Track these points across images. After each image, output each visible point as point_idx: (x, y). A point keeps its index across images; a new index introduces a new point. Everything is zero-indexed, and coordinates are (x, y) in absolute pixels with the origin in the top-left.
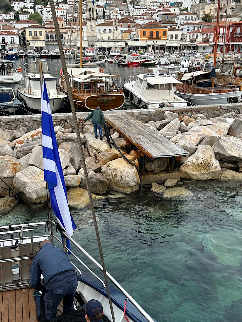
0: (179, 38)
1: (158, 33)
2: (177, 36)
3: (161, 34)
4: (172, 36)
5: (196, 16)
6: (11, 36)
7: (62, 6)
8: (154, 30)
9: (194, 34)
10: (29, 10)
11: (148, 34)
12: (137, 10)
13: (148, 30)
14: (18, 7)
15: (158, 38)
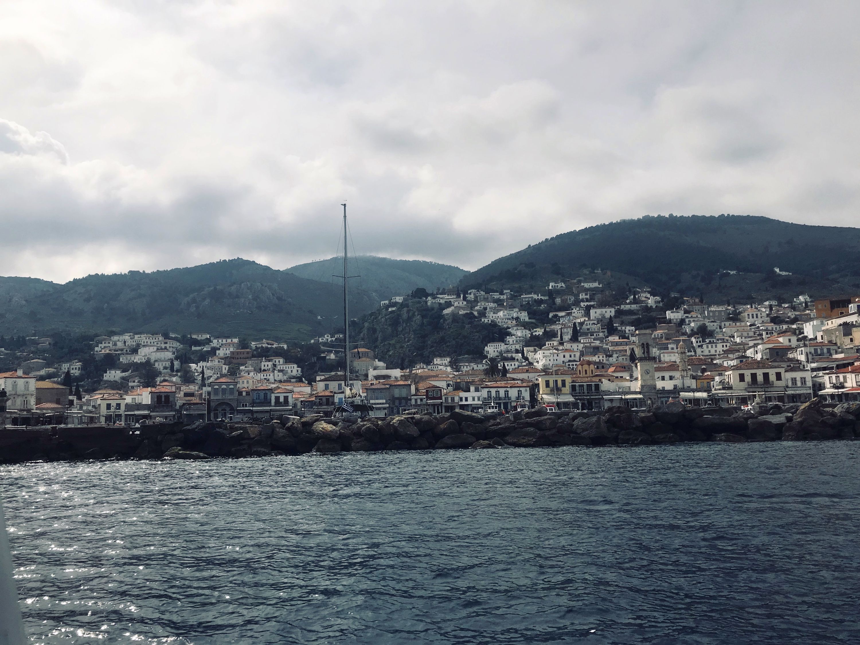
0: (809, 383)
2: (803, 379)
3: (773, 378)
5: (835, 347)
6: (518, 389)
7: (571, 346)
9: (838, 375)
10: (514, 355)
11: (748, 378)
12: (710, 346)
14: (496, 351)
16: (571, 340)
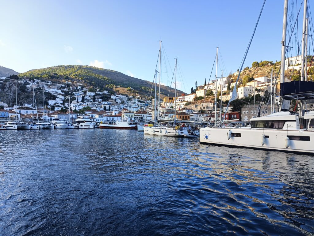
0: (195, 120)
2: (194, 118)
3: (187, 118)
4: (192, 118)
6: (117, 117)
8: (185, 116)
11: (182, 118)
13: (182, 116)
15: (186, 119)
16: (81, 102)
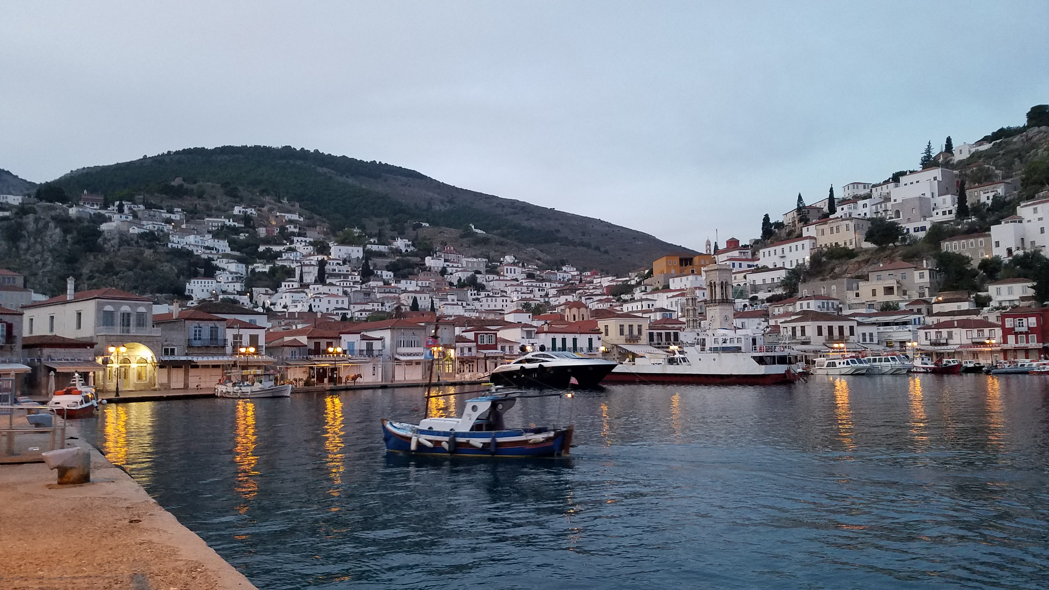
0: (876, 341)
1: (841, 329)
2: (871, 335)
3: (847, 332)
4: (864, 335)
8: (836, 325)
9: (940, 330)
11: (825, 332)
13: (825, 325)
16: (316, 282)
